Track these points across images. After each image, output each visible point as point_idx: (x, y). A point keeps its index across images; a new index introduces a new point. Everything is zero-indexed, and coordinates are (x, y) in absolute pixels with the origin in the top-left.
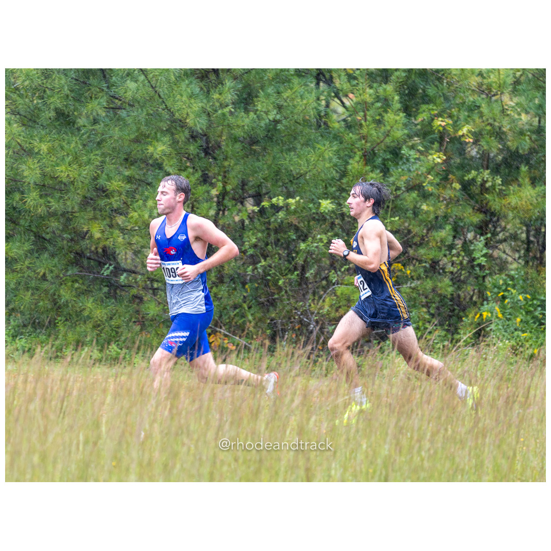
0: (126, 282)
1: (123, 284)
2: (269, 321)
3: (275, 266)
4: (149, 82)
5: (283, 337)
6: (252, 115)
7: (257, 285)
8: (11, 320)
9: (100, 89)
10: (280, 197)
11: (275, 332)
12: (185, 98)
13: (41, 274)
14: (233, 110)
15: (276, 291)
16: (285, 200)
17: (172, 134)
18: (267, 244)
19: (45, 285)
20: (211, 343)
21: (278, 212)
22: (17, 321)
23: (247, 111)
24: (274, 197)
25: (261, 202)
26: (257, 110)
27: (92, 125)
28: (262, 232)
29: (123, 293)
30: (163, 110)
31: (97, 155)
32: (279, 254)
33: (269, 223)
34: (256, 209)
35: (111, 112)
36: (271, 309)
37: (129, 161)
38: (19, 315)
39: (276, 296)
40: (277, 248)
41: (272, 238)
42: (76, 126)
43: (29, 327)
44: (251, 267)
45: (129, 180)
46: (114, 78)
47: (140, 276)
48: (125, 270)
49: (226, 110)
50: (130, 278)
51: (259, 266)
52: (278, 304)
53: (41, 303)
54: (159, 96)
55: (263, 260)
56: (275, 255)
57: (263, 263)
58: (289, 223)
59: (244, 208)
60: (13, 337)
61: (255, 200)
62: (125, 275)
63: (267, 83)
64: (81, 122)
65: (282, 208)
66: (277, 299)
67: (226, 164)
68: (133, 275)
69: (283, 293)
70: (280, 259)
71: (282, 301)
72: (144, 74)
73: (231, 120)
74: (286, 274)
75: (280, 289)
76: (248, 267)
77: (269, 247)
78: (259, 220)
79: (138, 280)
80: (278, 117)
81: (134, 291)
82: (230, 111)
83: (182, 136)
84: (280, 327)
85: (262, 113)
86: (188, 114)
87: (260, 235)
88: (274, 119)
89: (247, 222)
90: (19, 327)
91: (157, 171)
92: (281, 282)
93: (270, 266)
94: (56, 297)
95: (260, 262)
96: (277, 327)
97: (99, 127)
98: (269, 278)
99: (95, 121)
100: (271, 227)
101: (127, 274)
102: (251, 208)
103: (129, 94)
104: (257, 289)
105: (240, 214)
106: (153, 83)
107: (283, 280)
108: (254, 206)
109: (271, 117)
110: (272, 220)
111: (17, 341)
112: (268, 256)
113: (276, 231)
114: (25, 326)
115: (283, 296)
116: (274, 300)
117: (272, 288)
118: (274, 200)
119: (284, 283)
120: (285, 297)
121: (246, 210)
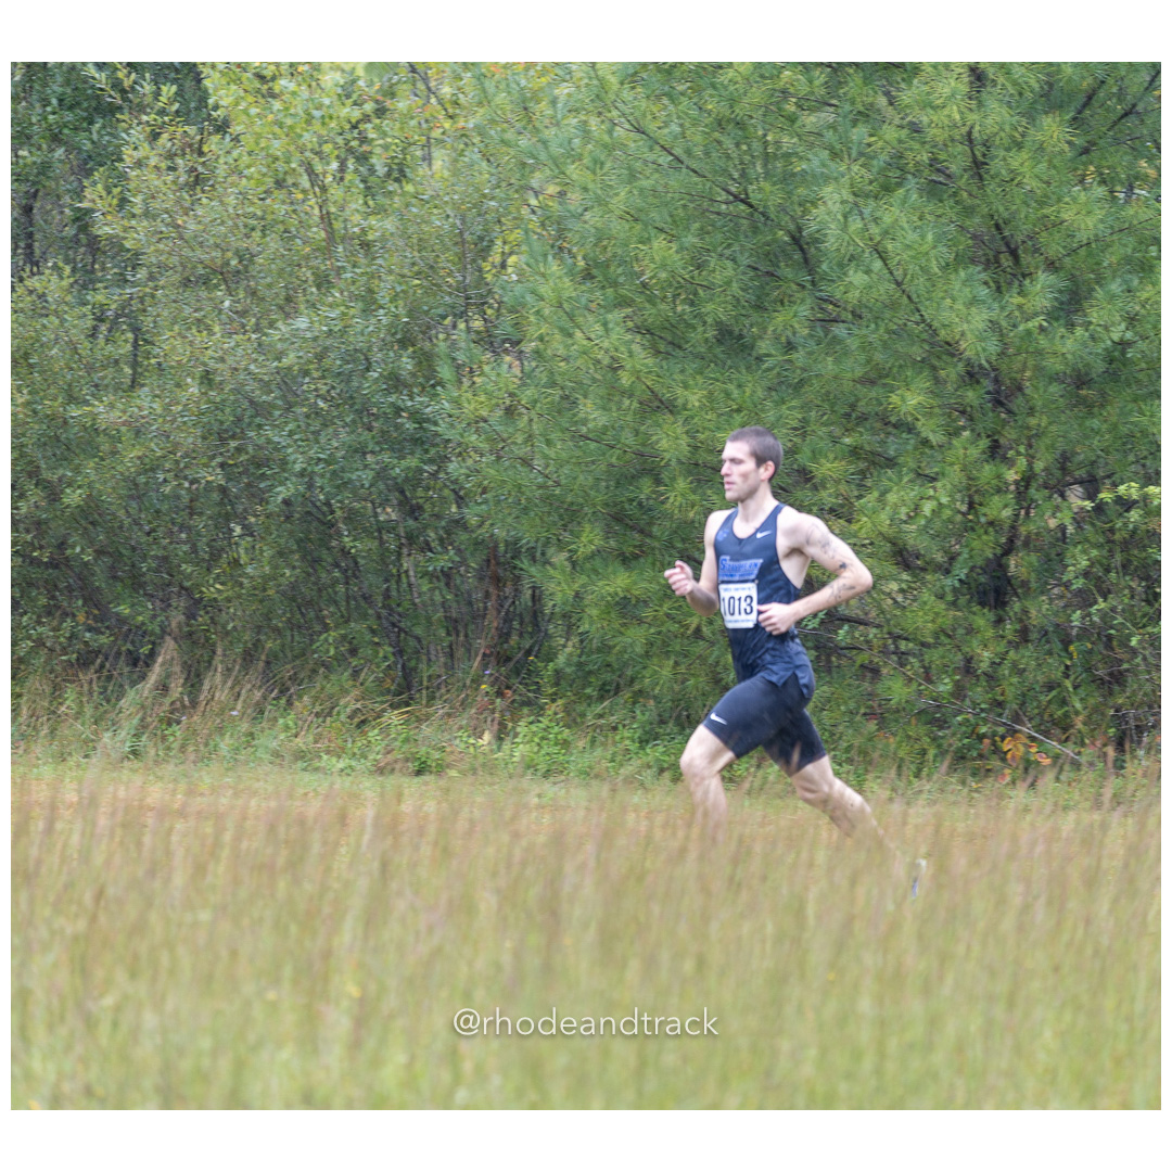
0: (849, 641)
1: (843, 644)
2: (1112, 712)
3: (1123, 610)
4: (891, 273)
5: (1139, 742)
6: (1079, 331)
7: (1089, 646)
8: (638, 712)
9: (799, 285)
10: (1133, 484)
11: (1124, 732)
12: (959, 306)
13: (693, 626)
14: (1045, 324)
15: (1125, 656)
16: (1142, 488)
17: (934, 368)
18: (1108, 570)
19: (700, 648)
20: (1006, 753)
21: (1128, 511)
22: (647, 713)
23: (1071, 326)
24: (1122, 483)
25: (1098, 491)
26: (1090, 323)
27: (786, 353)
28: (1099, 546)
29: (844, 662)
30: (917, 324)
31: (794, 408)
32: (1130, 587)
33: (1112, 531)
34: (1088, 505)
35: (819, 329)
36: (1116, 688)
37: (853, 417)
38: (652, 702)
39: (1125, 666)
40: (1127, 578)
41: (1118, 558)
42: (754, 354)
43: (670, 725)
44: (1079, 612)
45: (855, 452)
46: (824, 266)
47: (874, 630)
48: (848, 620)
49: (1033, 324)
50: (857, 634)
51: (1093, 610)
52: (1130, 679)
53: (691, 682)
54: (909, 297)
55: (1101, 600)
56: (1123, 589)
57: (1102, 604)
58: (1148, 531)
59: (1065, 504)
60: (641, 742)
61: (1086, 489)
62: (846, 627)
63: (1108, 274)
64: (764, 346)
65: (1135, 502)
66: (1127, 670)
67: (1033, 421)
68: (861, 628)
69: (1139, 660)
70: (1132, 597)
71: (1136, 675)
72: (881, 257)
73: (1043, 342)
74: (1144, 626)
75: (1134, 652)
76: (1074, 612)
77: (1113, 574)
78: (1093, 525)
79: (871, 636)
80: (1129, 335)
81: (863, 658)
82: (1041, 325)
83: (952, 372)
84: (1132, 723)
85: (1099, 329)
86: (963, 334)
87: (1094, 553)
88: (1122, 339)
89: (1070, 529)
90: (651, 724)
91: (904, 435)
92: (1134, 642)
93: (1113, 609)
94: (719, 669)
95: (1096, 603)
96: (1127, 723)
97: (799, 357)
98: (1112, 632)
99: (790, 347)
100: (1117, 537)
101: (850, 627)
102: (1080, 503)
103: (854, 296)
104: (1090, 652)
105: (1058, 515)
106: (899, 274)
107: (1139, 637)
108: (1083, 499)
109: (1116, 337)
110: (1119, 524)
111: (648, 751)
112: (1109, 592)
113: (1126, 545)
114: (662, 722)
115: (1138, 665)
116: (1120, 673)
117: (1117, 650)
118: (1122, 489)
119: (1140, 642)
120: (1142, 667)
121: (1070, 508)
